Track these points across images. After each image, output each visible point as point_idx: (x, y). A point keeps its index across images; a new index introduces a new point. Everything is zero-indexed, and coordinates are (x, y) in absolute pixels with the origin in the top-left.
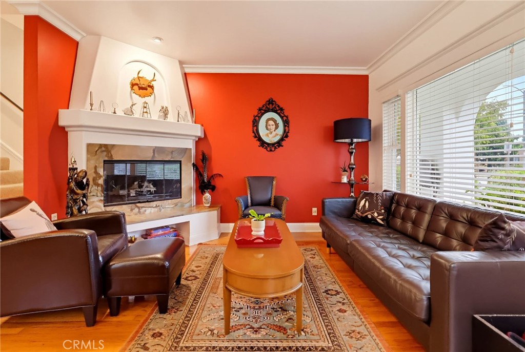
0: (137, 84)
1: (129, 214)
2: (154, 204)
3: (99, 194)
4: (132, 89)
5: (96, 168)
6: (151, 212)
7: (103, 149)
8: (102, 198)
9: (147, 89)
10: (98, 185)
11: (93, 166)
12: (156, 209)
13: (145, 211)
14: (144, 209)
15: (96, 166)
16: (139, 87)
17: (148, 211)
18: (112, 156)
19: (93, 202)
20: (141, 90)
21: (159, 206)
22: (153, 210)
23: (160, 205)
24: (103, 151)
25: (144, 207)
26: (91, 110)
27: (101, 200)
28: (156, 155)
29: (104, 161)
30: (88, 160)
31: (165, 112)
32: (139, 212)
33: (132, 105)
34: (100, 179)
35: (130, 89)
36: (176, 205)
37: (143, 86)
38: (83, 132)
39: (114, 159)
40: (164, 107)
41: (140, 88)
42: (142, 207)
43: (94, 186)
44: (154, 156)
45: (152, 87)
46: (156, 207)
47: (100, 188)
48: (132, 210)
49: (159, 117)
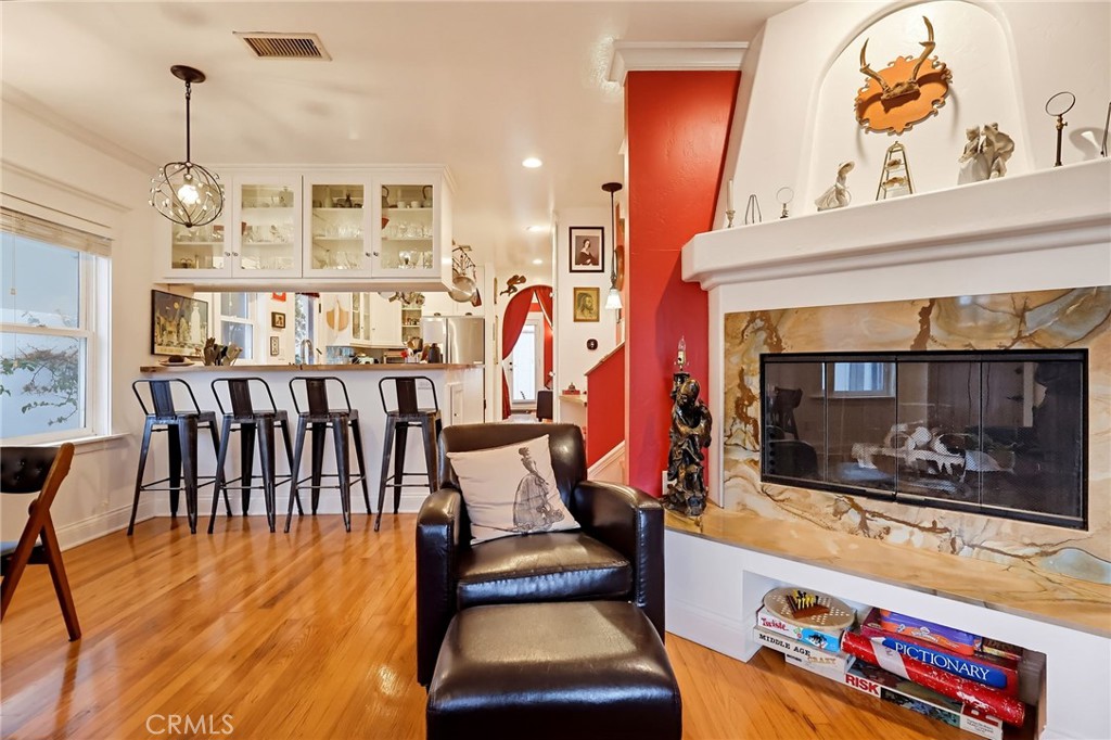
0: (876, 98)
1: (829, 524)
2: (927, 515)
3: (749, 446)
4: (861, 120)
5: (742, 374)
6: (909, 542)
7: (759, 323)
8: (757, 457)
9: (916, 95)
10: (746, 419)
11: (735, 371)
12: (934, 540)
13: (888, 531)
14: (883, 522)
15: (743, 370)
16: (884, 102)
17: (899, 535)
18: (779, 341)
19: (737, 461)
20: (893, 111)
21: (946, 530)
22: (919, 538)
23: (955, 527)
24: (759, 329)
25: (881, 516)
26: (729, 226)
27: (756, 463)
28: (934, 331)
29: (763, 356)
30: (727, 353)
31: (989, 151)
32: (864, 526)
34: (750, 404)
36: (1044, 554)
38: (721, 287)
39: (784, 352)
40: (982, 129)
41: (893, 102)
42: (874, 514)
43: (738, 421)
44: (924, 334)
45: (942, 77)
46: (933, 529)
47: (750, 428)
48: (838, 513)
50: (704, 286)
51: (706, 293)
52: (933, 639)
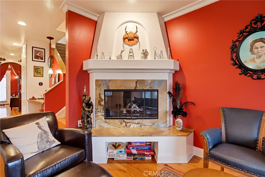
0: (127, 38)
1: (119, 126)
2: (137, 121)
3: (102, 111)
4: (124, 42)
5: (100, 94)
6: (134, 127)
7: (104, 82)
8: (104, 114)
9: (133, 40)
10: (101, 105)
11: (98, 94)
12: (138, 125)
13: (130, 125)
14: (129, 124)
15: (100, 93)
16: (128, 39)
17: (132, 126)
18: (109, 87)
19: (99, 115)
20: (130, 42)
21: (140, 123)
22: (136, 126)
23: (141, 122)
24: (104, 84)
25: (129, 123)
26: (97, 59)
27: (103, 115)
28: (138, 86)
29: (105, 90)
30: (96, 90)
31: (145, 54)
32: (126, 125)
33: (122, 52)
34: (102, 101)
35: (123, 42)
36: (153, 124)
37: (131, 38)
38: (94, 73)
39: (110, 89)
40: (145, 50)
41: (130, 40)
42: (128, 123)
43: (99, 106)
44: (136, 86)
45: (137, 38)
46: (138, 123)
47: (102, 107)
48: (121, 124)
49: (141, 58)
50: (88, 72)
51: (89, 74)
52: (140, 144)
